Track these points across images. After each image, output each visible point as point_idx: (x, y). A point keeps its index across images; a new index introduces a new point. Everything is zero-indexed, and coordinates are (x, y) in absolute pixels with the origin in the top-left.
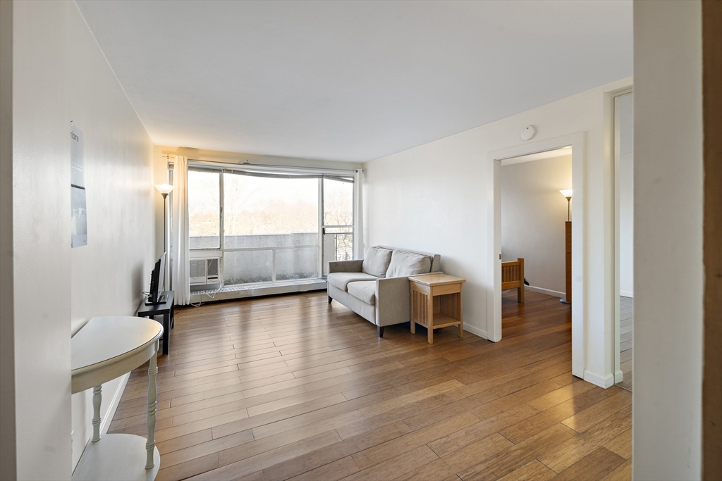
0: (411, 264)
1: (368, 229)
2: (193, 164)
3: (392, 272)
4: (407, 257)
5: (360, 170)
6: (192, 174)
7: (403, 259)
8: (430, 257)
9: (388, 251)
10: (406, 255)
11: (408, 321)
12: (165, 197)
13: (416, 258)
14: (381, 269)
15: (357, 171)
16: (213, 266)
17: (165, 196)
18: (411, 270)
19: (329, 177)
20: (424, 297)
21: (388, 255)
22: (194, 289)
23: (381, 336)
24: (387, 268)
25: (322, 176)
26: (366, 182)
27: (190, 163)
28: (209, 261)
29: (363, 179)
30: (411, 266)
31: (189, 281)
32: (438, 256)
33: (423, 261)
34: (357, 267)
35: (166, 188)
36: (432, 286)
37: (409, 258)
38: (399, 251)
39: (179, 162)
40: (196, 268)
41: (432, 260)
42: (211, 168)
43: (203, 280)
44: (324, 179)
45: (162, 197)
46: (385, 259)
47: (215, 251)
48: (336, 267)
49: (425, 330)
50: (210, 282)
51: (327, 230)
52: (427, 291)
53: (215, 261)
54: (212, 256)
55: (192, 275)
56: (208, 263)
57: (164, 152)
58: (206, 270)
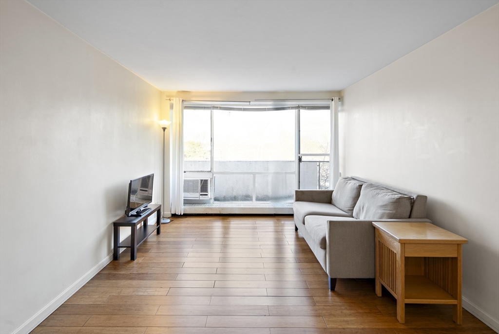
0: (381, 204)
1: (344, 159)
2: (186, 104)
3: (360, 210)
4: (378, 194)
5: (336, 99)
6: (186, 111)
7: (373, 197)
8: (410, 198)
9: (358, 184)
10: (378, 191)
11: (372, 277)
12: (164, 131)
13: (388, 197)
14: (349, 204)
15: (333, 100)
16: (204, 186)
17: (164, 129)
18: (381, 211)
19: (304, 107)
20: (392, 254)
21: (357, 188)
22: (187, 202)
23: (333, 289)
24: (355, 204)
25: (298, 107)
26: (342, 111)
27: (185, 103)
28: (202, 180)
29: (340, 108)
30: (382, 206)
31: (183, 195)
32: (423, 198)
33: (398, 202)
34: (326, 198)
35: (165, 123)
36: (403, 243)
37: (380, 196)
38: (370, 185)
39: (177, 102)
40: (188, 186)
41: (412, 202)
42: (203, 106)
43: (195, 195)
44: (301, 110)
45: (162, 130)
46: (354, 192)
47: (206, 173)
48: (301, 196)
49: (394, 301)
50: (202, 198)
51: (304, 159)
52: (397, 248)
53: (206, 181)
54: (204, 177)
55: (185, 191)
56: (201, 182)
57: (167, 96)
58: (199, 188)
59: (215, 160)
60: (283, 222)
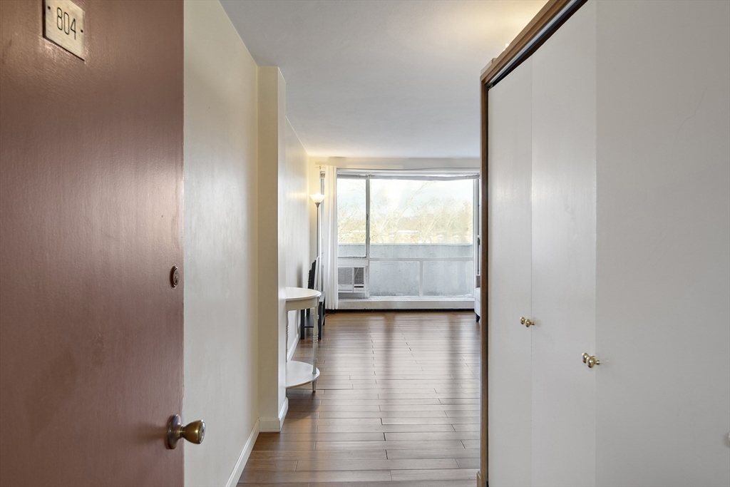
2: (341, 172)
6: (340, 181)
12: (318, 207)
16: (359, 275)
17: (318, 204)
22: (342, 296)
27: (338, 171)
28: (356, 269)
31: (338, 288)
35: (318, 197)
39: (330, 171)
40: (343, 275)
42: (357, 174)
43: (349, 288)
45: (316, 206)
47: (361, 260)
50: (356, 291)
53: (361, 269)
54: (359, 264)
55: (340, 283)
56: (355, 271)
57: (317, 163)
58: (353, 278)
59: (371, 242)
60: (459, 316)
